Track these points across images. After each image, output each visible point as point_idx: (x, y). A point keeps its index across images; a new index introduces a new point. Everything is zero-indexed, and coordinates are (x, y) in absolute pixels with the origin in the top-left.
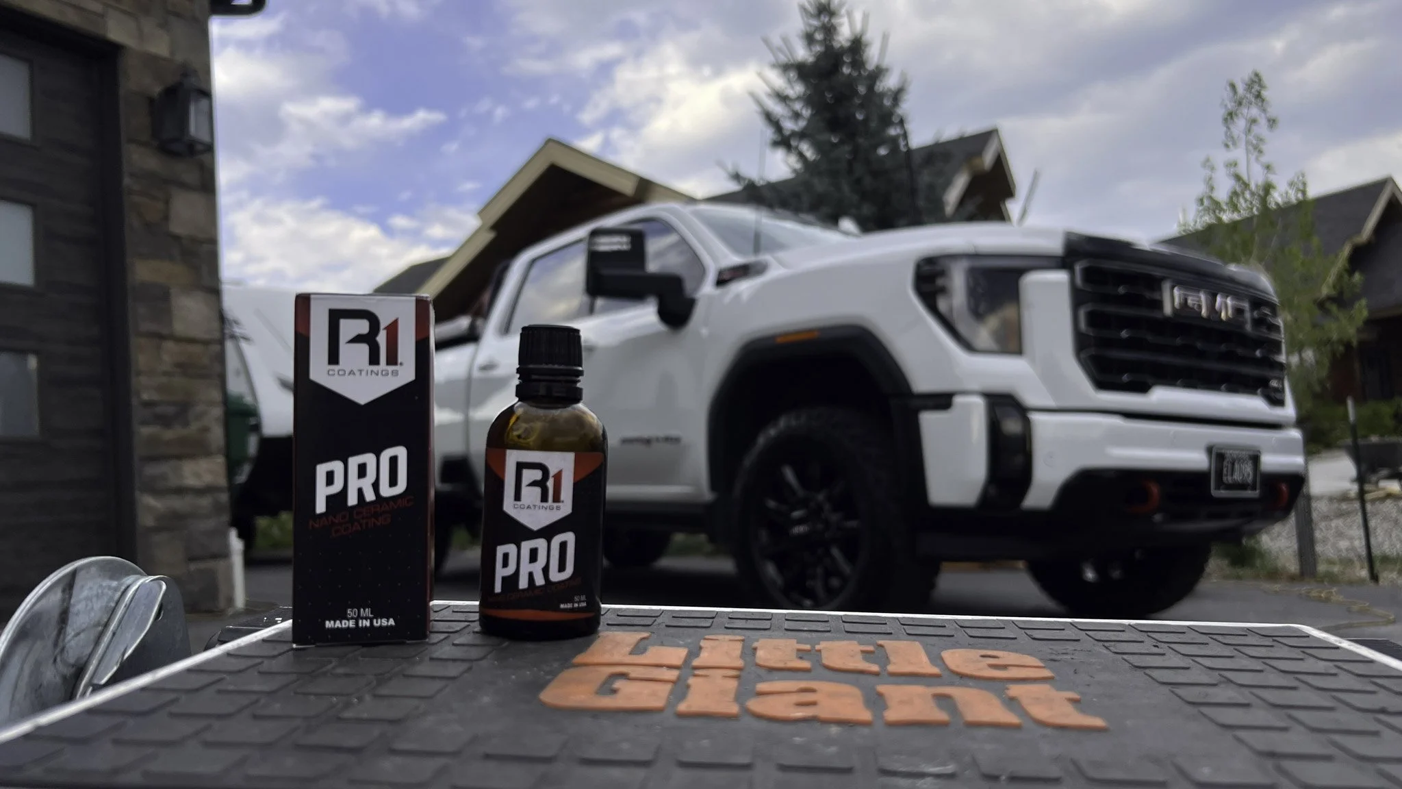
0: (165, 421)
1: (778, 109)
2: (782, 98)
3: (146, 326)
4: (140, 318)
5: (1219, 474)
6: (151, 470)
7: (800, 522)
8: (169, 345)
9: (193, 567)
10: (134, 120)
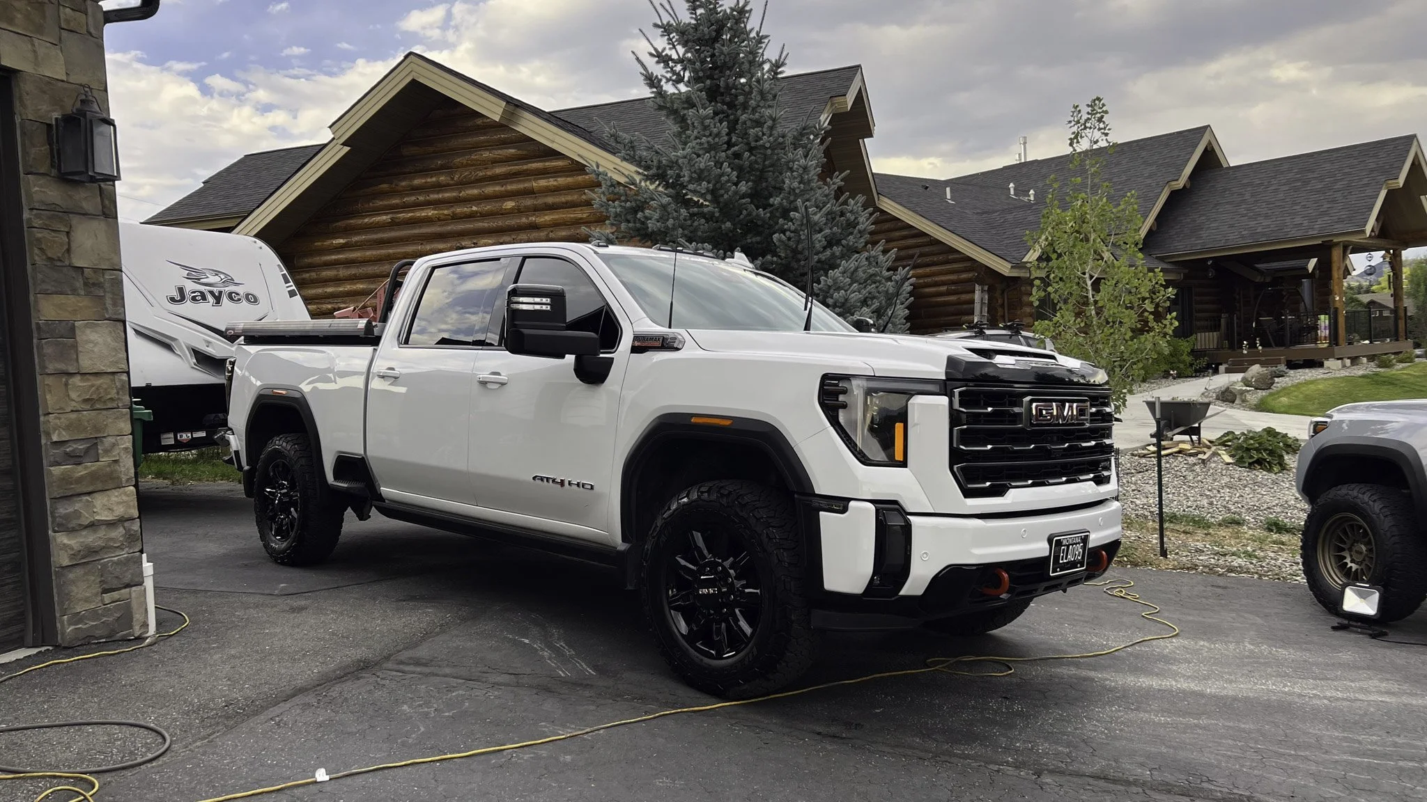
0: (76, 459)
1: (658, 70)
2: (663, 59)
3: (52, 367)
4: (47, 357)
5: (1057, 558)
6: (63, 509)
7: (707, 584)
8: (76, 380)
9: (107, 597)
10: (31, 151)
